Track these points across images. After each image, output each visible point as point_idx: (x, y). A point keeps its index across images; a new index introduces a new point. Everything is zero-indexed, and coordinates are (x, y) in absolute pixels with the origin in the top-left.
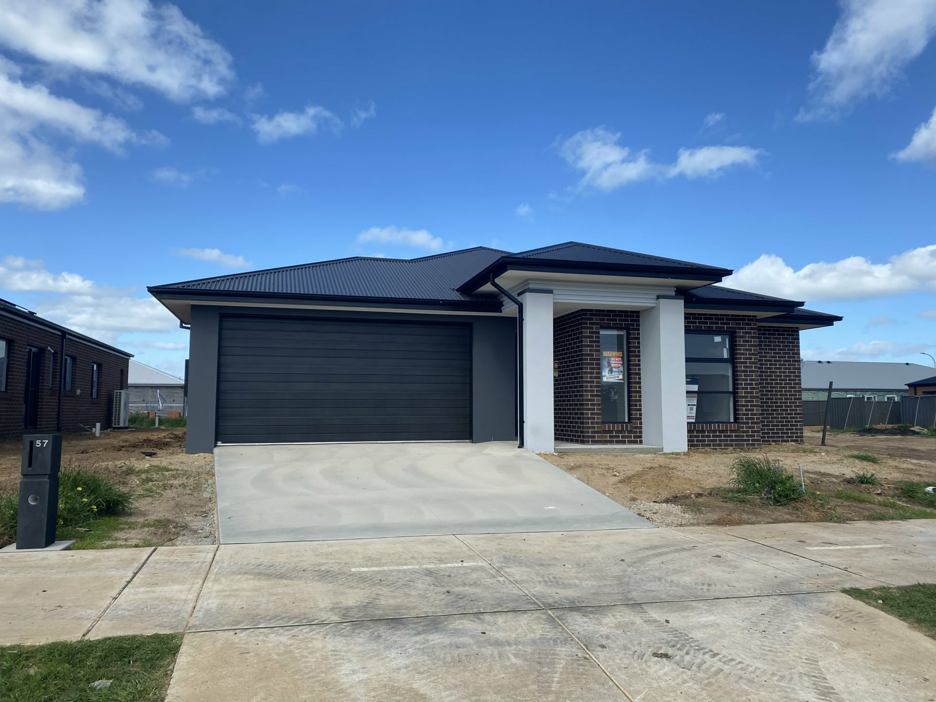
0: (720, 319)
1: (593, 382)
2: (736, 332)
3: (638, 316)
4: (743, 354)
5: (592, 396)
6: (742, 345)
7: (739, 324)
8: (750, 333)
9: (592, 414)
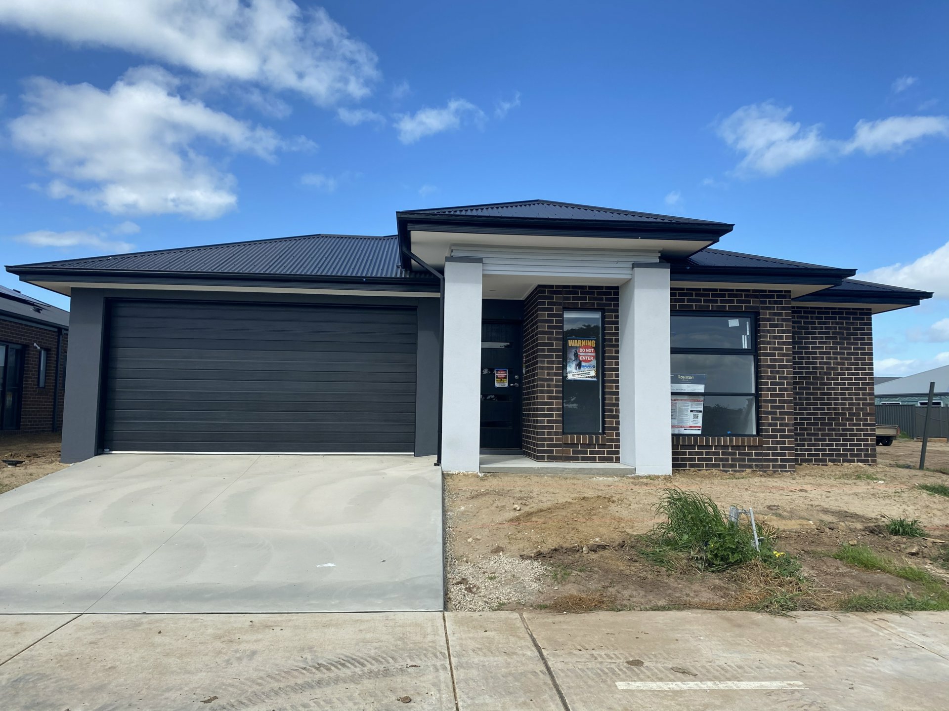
0: (736, 296)
1: (552, 380)
2: (759, 312)
3: (617, 294)
4: (769, 343)
5: (549, 398)
6: (768, 331)
7: (765, 302)
8: (781, 314)
9: (548, 422)
